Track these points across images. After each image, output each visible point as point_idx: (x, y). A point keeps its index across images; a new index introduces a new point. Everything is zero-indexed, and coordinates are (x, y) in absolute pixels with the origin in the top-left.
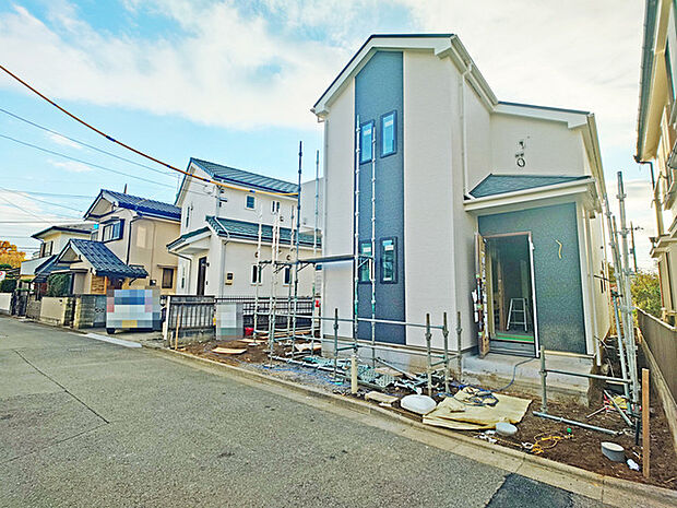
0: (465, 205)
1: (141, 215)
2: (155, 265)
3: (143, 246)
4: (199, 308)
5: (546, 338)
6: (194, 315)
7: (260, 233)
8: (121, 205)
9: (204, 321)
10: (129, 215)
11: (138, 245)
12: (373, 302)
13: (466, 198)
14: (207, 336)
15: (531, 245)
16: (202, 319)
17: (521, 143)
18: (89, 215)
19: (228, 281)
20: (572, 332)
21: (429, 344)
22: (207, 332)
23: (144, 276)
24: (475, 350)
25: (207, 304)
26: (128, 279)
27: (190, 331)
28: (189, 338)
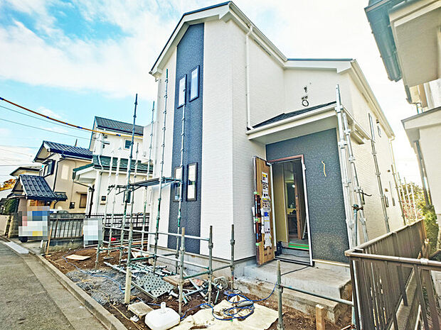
0: (248, 135)
1: (65, 157)
2: (74, 192)
3: (66, 179)
4: (71, 223)
5: (317, 248)
6: (67, 228)
7: (136, 167)
8: (52, 150)
9: (75, 233)
10: (57, 157)
11: (62, 178)
12: (179, 216)
13: (248, 129)
14: (76, 245)
15: (303, 166)
16: (74, 231)
17: (305, 88)
18: (37, 159)
19: (102, 202)
20: (338, 243)
21: (211, 253)
22: (77, 241)
23: (65, 199)
24: (254, 259)
25: (79, 220)
26: (54, 202)
27: (62, 241)
28: (61, 246)
